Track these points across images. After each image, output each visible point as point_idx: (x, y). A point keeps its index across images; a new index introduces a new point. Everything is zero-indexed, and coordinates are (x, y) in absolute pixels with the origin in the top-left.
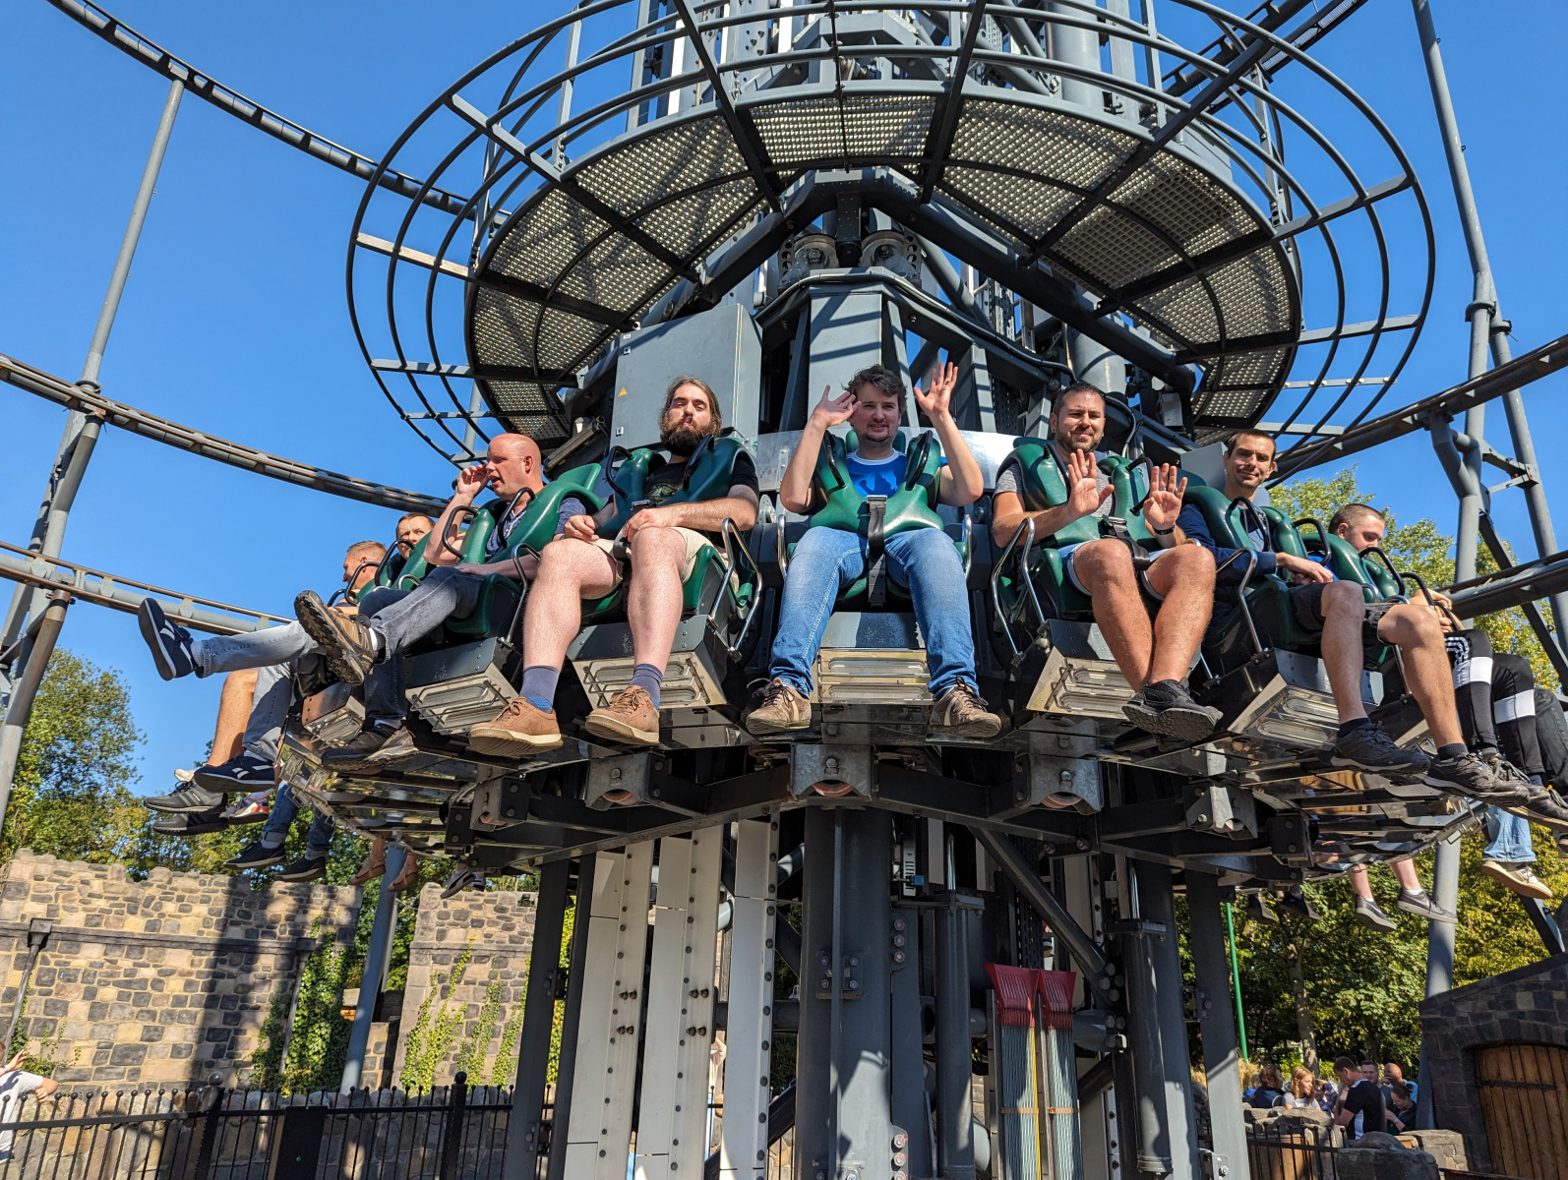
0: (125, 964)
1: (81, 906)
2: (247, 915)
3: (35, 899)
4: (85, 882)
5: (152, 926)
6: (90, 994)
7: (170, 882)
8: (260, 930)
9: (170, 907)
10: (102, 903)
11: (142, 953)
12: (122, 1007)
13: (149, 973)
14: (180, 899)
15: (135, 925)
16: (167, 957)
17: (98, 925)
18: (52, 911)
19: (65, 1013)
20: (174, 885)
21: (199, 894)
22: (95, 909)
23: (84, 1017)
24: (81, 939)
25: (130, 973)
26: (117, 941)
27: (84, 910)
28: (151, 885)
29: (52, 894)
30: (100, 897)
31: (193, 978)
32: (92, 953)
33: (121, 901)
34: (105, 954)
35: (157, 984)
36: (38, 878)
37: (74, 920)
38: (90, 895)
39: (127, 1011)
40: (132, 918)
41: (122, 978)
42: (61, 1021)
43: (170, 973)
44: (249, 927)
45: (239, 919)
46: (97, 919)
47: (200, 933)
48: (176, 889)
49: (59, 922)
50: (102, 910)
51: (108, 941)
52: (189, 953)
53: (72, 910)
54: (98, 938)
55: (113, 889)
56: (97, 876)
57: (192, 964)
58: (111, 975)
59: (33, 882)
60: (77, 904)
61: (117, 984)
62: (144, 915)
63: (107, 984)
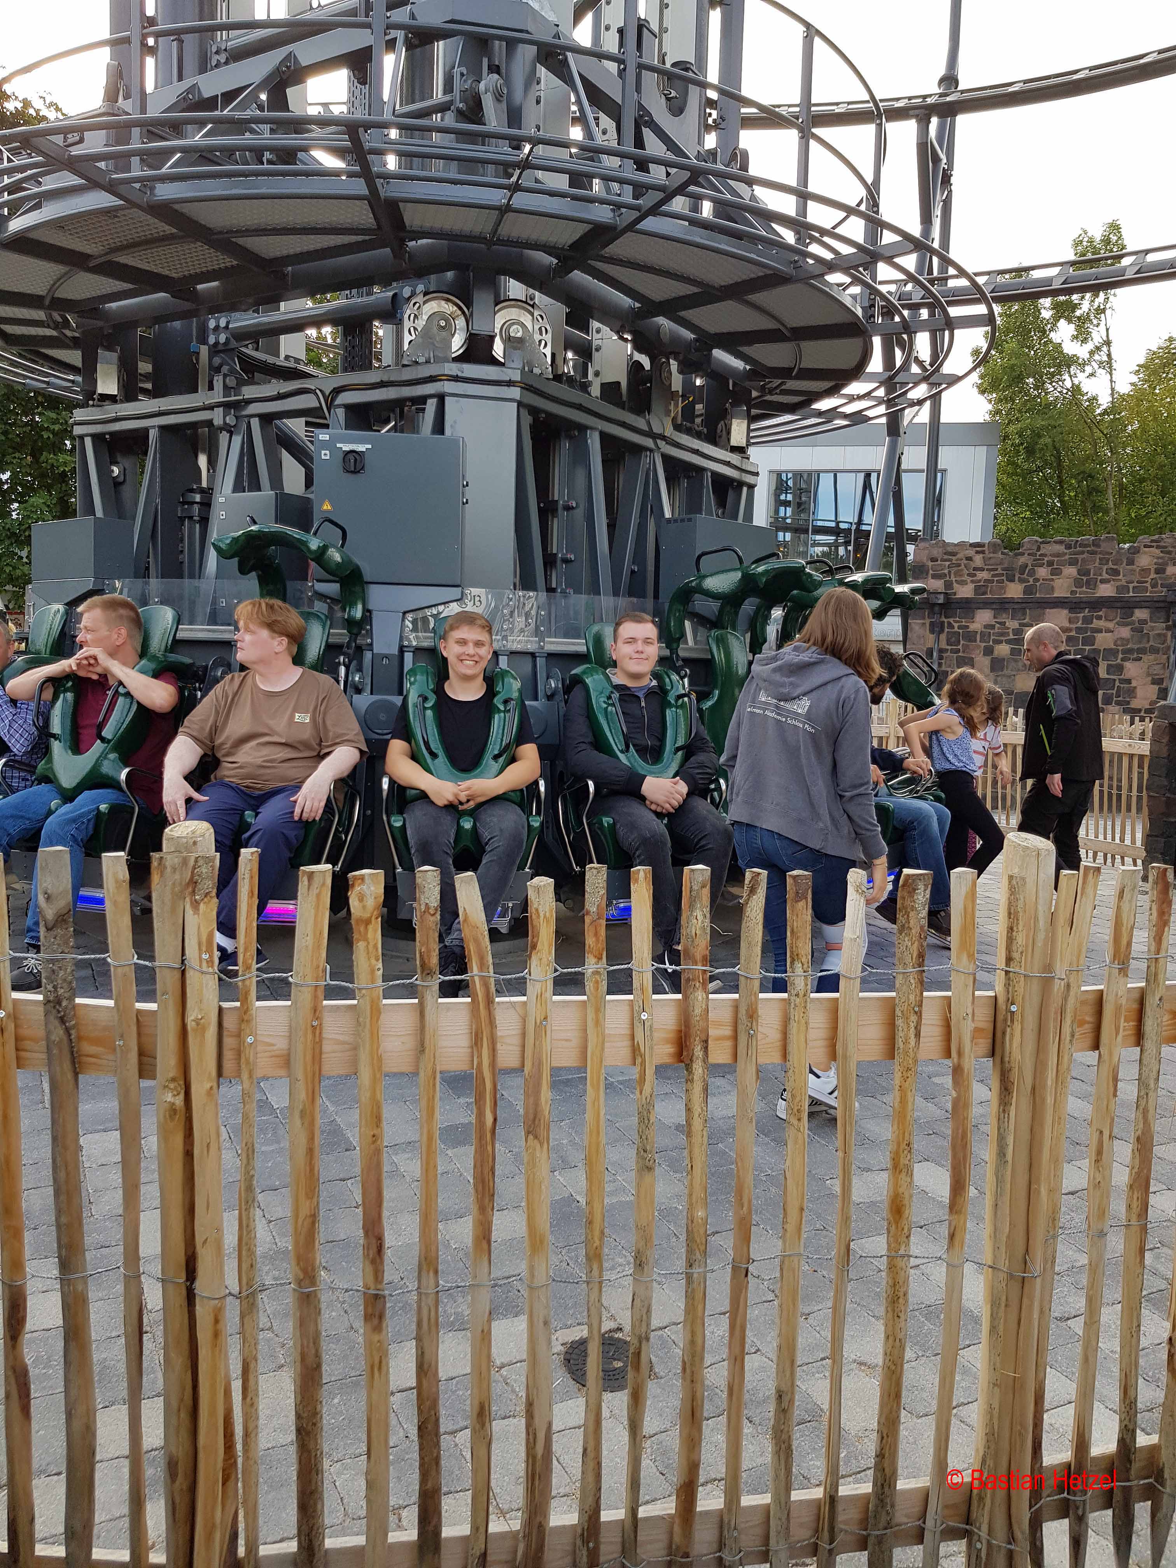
0: (1013, 624)
1: (969, 579)
2: (1116, 572)
3: (934, 577)
4: (969, 559)
5: (1028, 590)
6: (988, 651)
7: (1039, 549)
8: (1131, 586)
9: (1043, 572)
10: (983, 575)
11: (1025, 614)
12: (1016, 661)
14: (1050, 564)
15: (1014, 591)
17: (985, 593)
18: (948, 585)
20: (1042, 551)
21: (1067, 557)
22: (980, 581)
24: (974, 606)
26: (1002, 606)
27: (972, 582)
28: (1023, 554)
29: (946, 571)
30: (982, 570)
31: (1073, 633)
32: (983, 618)
33: (999, 571)
34: (995, 617)
36: (934, 560)
37: (965, 591)
38: (975, 569)
39: (1020, 664)
40: (1011, 586)
41: (1011, 637)
44: (1119, 583)
45: (1108, 577)
46: (983, 589)
47: (1072, 592)
48: (1045, 555)
49: (955, 594)
50: (986, 581)
51: (994, 606)
52: (1065, 612)
53: (963, 583)
54: (986, 604)
55: (992, 561)
56: (977, 552)
57: (1070, 622)
58: (1002, 635)
59: (930, 564)
60: (966, 578)
61: (1008, 642)
62: (1021, 581)
63: (1000, 642)
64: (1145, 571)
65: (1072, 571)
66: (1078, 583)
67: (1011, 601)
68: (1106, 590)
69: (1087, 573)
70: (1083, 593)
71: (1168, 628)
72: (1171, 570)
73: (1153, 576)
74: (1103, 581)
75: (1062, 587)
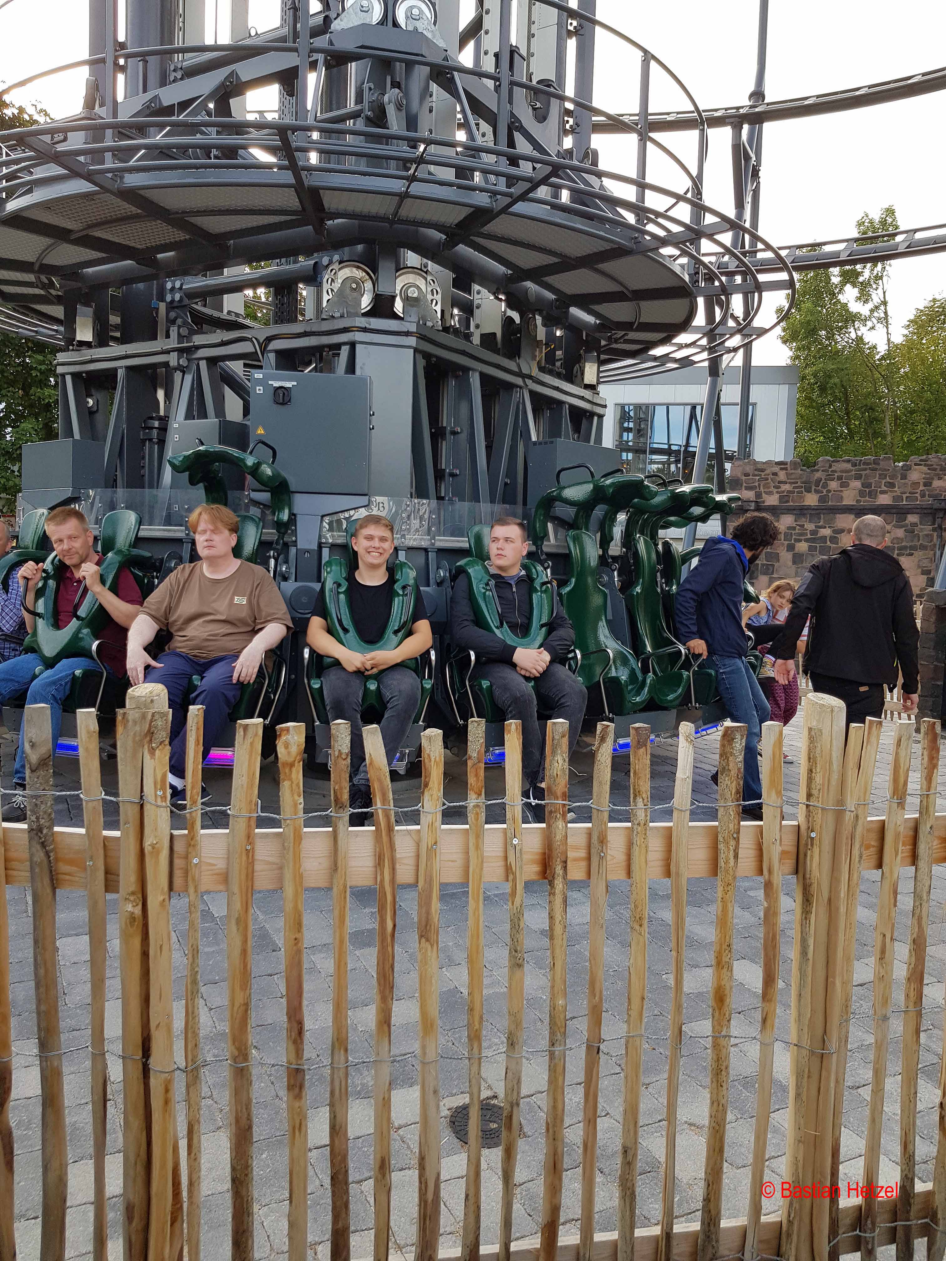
0: (810, 526)
1: (775, 490)
2: (892, 485)
3: (747, 488)
4: (775, 474)
5: (822, 499)
6: (791, 548)
7: (830, 466)
8: (904, 496)
9: (834, 485)
10: (786, 487)
11: (820, 518)
13: (826, 532)
14: (840, 478)
15: (811, 500)
16: (837, 520)
17: (788, 502)
18: (758, 495)
19: (778, 561)
20: (833, 468)
21: (853, 473)
22: (783, 492)
23: (790, 563)
24: (779, 512)
25: (814, 533)
26: (801, 511)
27: (777, 492)
28: (818, 470)
29: (757, 484)
30: (785, 483)
32: (787, 521)
33: (799, 484)
34: (796, 521)
35: (834, 540)
36: (746, 475)
37: (772, 500)
38: (780, 482)
40: (808, 495)
41: (809, 536)
42: (776, 565)
43: (842, 531)
44: (895, 494)
45: (886, 489)
46: (786, 498)
47: (858, 501)
48: (835, 471)
49: (764, 502)
50: (788, 492)
51: (795, 512)
53: (770, 493)
54: (789, 510)
55: (793, 477)
56: (781, 469)
58: (801, 535)
59: (744, 478)
60: (772, 489)
61: (807, 540)
62: (817, 491)
63: (800, 541)
64: (916, 484)
65: (856, 484)
66: (862, 493)
67: (809, 508)
68: (884, 499)
69: (869, 485)
70: (866, 502)
71: (934, 530)
72: (936, 483)
73: (922, 488)
74: (883, 492)
75: (849, 498)
